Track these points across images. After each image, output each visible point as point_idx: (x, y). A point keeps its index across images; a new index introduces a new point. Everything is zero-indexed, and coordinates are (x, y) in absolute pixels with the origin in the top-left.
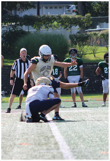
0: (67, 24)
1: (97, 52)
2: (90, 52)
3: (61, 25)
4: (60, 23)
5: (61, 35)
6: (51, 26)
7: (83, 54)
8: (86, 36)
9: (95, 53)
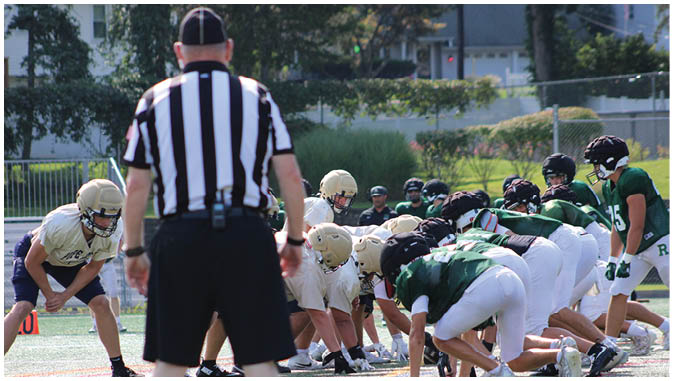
0: (427, 104)
1: (492, 177)
2: (474, 179)
3: (411, 107)
4: (408, 102)
5: (398, 132)
6: (384, 110)
7: (452, 184)
8: (461, 135)
9: (488, 181)
